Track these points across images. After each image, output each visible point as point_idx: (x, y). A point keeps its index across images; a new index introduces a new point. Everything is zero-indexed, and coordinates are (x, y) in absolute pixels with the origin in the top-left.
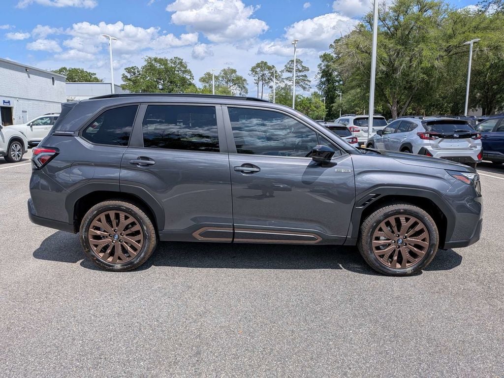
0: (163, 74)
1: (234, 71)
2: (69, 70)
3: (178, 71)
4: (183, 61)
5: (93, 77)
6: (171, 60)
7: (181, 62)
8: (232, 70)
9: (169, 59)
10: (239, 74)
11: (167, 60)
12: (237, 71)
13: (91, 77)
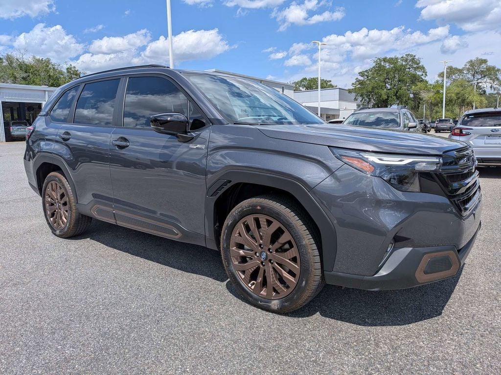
0: (391, 73)
1: (485, 61)
2: (309, 80)
3: (409, 68)
4: (416, 57)
5: (329, 83)
6: (402, 57)
7: (414, 59)
8: (482, 60)
9: (400, 56)
10: (490, 64)
11: (397, 59)
12: (488, 60)
13: (326, 84)
